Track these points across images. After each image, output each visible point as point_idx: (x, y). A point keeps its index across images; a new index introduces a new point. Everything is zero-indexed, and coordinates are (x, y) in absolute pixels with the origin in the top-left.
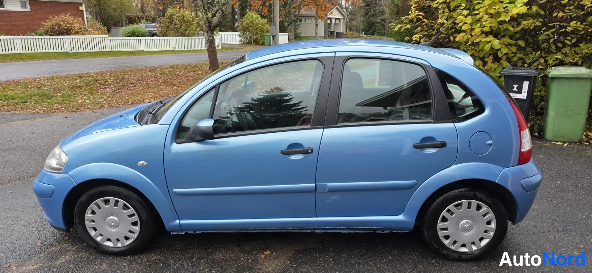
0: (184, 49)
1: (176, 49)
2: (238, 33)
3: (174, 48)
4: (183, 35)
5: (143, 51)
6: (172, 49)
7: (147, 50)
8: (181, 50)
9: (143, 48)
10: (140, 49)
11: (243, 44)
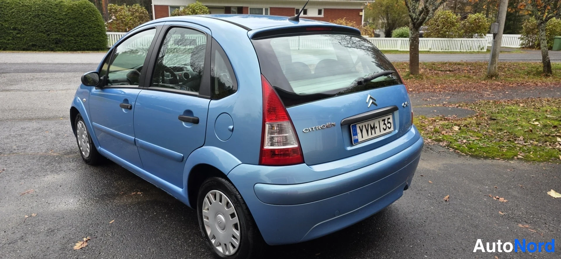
0: (441, 51)
1: (432, 50)
2: (519, 36)
3: (430, 49)
4: (444, 36)
5: (398, 51)
6: (428, 50)
7: (402, 50)
8: (437, 51)
9: (398, 48)
10: (395, 49)
11: (523, 48)
